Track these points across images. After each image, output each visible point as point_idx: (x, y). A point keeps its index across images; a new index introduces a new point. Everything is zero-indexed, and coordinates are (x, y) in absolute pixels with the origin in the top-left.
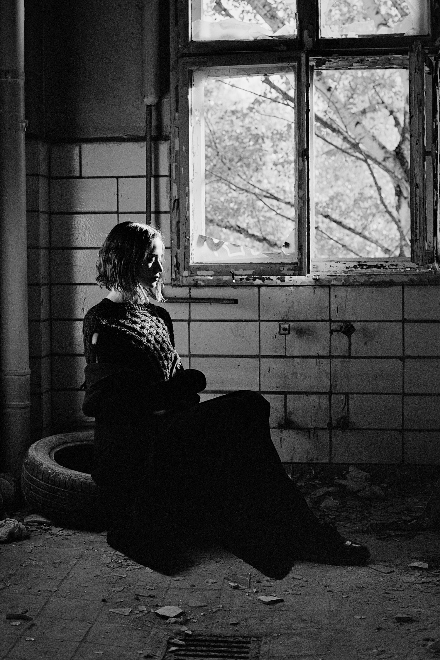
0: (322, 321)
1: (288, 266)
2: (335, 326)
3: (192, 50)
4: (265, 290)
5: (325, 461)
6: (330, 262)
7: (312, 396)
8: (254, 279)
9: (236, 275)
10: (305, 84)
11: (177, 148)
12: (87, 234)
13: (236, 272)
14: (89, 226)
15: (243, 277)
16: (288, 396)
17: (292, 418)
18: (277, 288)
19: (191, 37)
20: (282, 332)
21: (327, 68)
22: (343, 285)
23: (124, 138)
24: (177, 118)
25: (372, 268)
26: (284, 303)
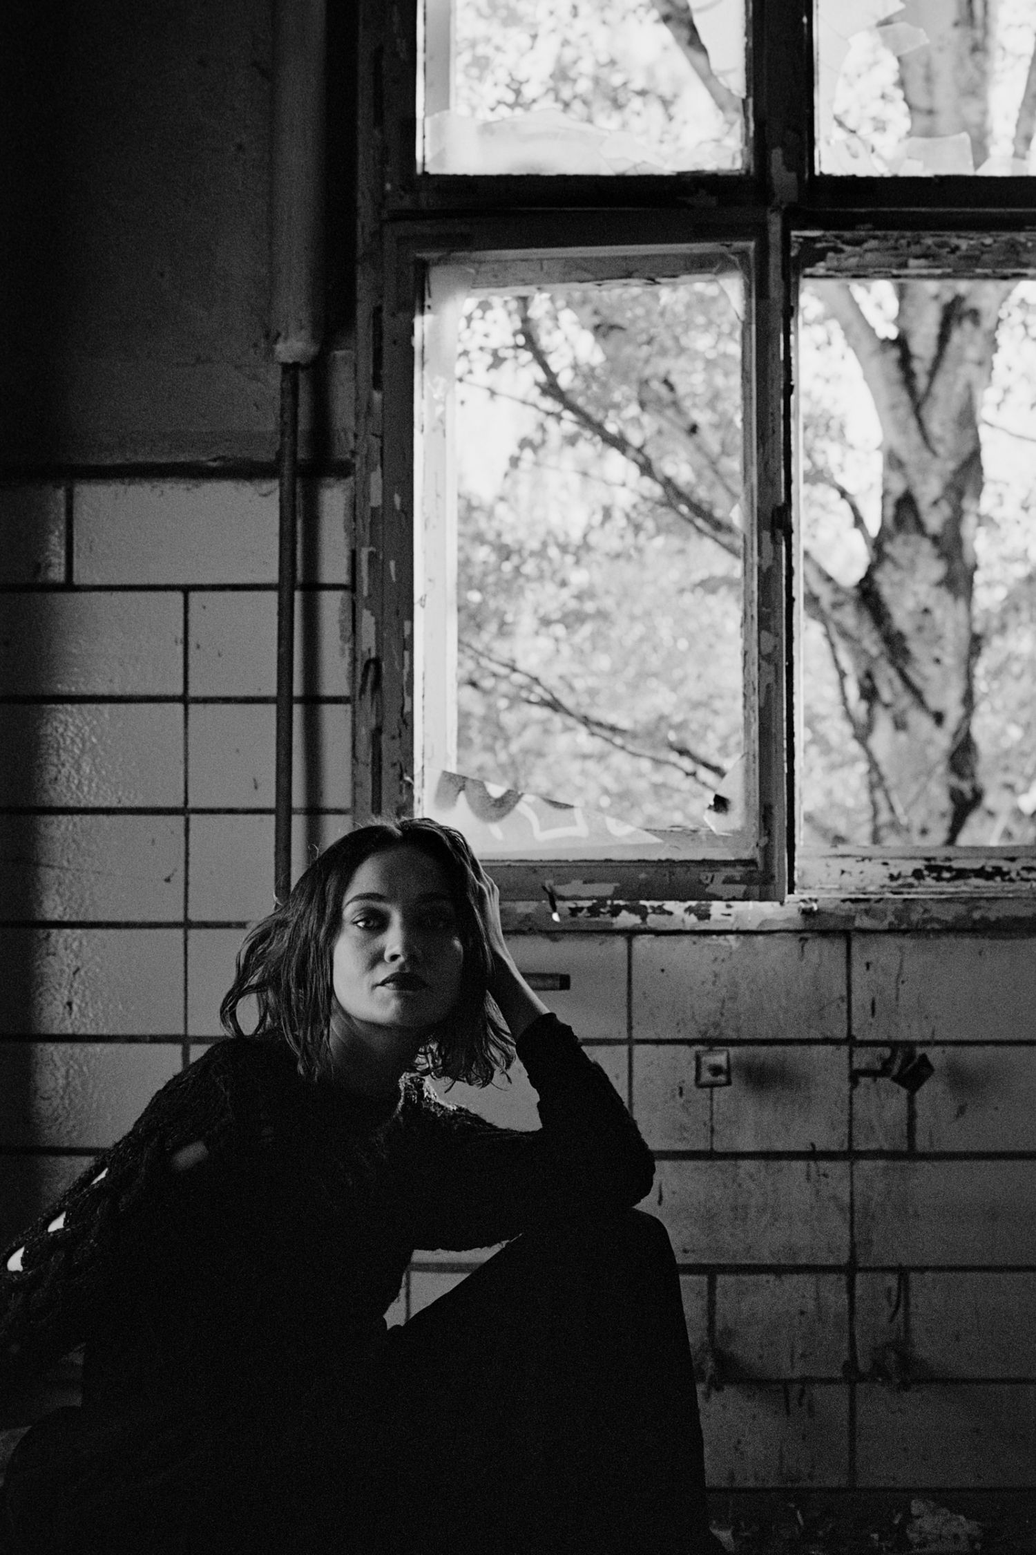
0: (826, 1041)
1: (729, 872)
2: (863, 1058)
3: (426, 200)
4: (648, 945)
5: (836, 1480)
6: (840, 860)
7: (795, 1278)
8: (615, 911)
9: (563, 899)
10: (780, 306)
11: (376, 500)
12: (86, 769)
13: (561, 890)
14: (94, 740)
15: (581, 904)
16: (721, 1279)
17: (732, 1348)
18: (686, 941)
19: (424, 164)
20: (707, 1076)
21: (831, 273)
22: (890, 931)
23: (208, 468)
24: (377, 407)
25: (969, 877)
26: (709, 986)
